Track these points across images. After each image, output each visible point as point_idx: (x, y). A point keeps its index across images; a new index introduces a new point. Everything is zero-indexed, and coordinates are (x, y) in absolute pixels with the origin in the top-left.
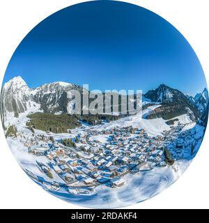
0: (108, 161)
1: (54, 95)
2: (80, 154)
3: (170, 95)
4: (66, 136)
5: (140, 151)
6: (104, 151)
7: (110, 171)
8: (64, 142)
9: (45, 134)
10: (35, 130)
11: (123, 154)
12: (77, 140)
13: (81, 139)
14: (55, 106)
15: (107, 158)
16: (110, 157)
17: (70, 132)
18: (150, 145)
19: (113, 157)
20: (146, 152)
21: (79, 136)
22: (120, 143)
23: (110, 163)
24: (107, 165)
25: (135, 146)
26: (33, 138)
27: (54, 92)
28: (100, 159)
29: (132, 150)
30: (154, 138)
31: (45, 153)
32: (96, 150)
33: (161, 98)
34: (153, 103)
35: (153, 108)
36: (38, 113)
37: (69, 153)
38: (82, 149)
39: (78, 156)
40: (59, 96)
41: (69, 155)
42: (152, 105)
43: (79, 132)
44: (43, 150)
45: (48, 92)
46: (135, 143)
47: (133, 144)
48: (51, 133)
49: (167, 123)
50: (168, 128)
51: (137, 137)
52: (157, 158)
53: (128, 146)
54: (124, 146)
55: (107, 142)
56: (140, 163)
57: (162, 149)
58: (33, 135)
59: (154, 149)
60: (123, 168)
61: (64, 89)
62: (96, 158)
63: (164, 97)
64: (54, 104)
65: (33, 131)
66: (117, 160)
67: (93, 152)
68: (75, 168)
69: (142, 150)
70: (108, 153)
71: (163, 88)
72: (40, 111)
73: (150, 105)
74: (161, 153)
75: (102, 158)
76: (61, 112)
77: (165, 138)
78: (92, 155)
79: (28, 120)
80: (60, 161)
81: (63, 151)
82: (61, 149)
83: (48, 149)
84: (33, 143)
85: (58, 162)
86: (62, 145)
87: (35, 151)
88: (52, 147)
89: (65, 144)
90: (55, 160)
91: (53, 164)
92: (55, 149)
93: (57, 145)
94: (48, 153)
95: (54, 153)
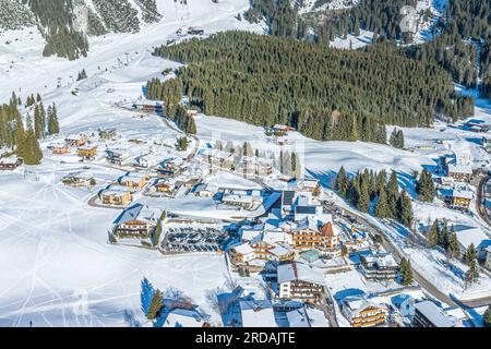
2: (424, 261)
4: (369, 157)
8: (352, 189)
9: (256, 137)
10: (199, 119)
12: (423, 187)
13: (448, 182)
17: (398, 141)
21: (442, 166)
26: (178, 158)
31: (229, 237)
36: (235, 35)
37: (365, 244)
38: (443, 239)
39: (404, 273)
41: (359, 259)
43: (450, 147)
44: (221, 216)
48: (294, 135)
58: (182, 144)
65: (186, 125)
72: (244, 26)
76: (367, 35)
79: (159, 67)
80: (296, 284)
81: (336, 230)
82: (326, 218)
83: (250, 216)
84: (171, 182)
85: (285, 290)
86: (340, 202)
87: (167, 226)
88: (277, 205)
89: (352, 196)
90: (271, 279)
91: (249, 298)
92: (290, 218)
93: (310, 201)
94: (248, 235)
95: (279, 238)
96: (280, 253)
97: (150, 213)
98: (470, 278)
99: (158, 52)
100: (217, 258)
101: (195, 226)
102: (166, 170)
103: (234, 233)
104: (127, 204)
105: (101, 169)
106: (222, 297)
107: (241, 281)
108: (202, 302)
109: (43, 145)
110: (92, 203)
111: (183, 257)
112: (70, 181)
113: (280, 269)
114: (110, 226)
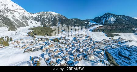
0: (73, 49)
1: (49, 18)
2: (61, 45)
4: (55, 37)
5: (88, 47)
6: (71, 44)
7: (73, 56)
8: (54, 40)
9: (43, 37)
10: (36, 36)
11: (80, 46)
12: (60, 39)
13: (62, 38)
14: (50, 24)
15: (73, 48)
16: (74, 47)
18: (94, 45)
19: (75, 47)
20: (92, 48)
22: (78, 41)
23: (74, 51)
24: (73, 52)
25: (86, 44)
26: (34, 41)
27: (49, 17)
28: (69, 48)
29: (84, 45)
30: (96, 42)
32: (68, 43)
33: (103, 21)
34: (97, 24)
35: (97, 26)
36: (39, 27)
38: (62, 43)
39: (60, 47)
40: (52, 19)
41: (56, 46)
42: (96, 25)
44: (40, 46)
45: (46, 17)
46: (86, 42)
47: (84, 42)
48: (47, 36)
49: (107, 35)
50: (108, 39)
51: (87, 39)
52: (100, 55)
53: (82, 43)
54: (80, 43)
55: (73, 40)
56: (89, 54)
57: (103, 50)
58: (34, 39)
59: (97, 48)
60: (80, 55)
61: (54, 16)
62: (68, 48)
63: (106, 21)
64: (50, 23)
65: (34, 37)
66: (77, 50)
67: (67, 45)
68: (57, 54)
69: (89, 47)
70: (73, 45)
72: (40, 26)
73: (95, 25)
74: (103, 53)
75: (71, 47)
76: (53, 26)
77: (105, 44)
78: (66, 46)
79: (29, 31)
80: (50, 51)
81: (53, 44)
82: (52, 44)
83: (44, 45)
84: (33, 44)
85: (49, 52)
86: (53, 42)
87: (33, 49)
88: (47, 43)
89: (54, 41)
90: (47, 51)
91: (45, 54)
92: (48, 44)
93: (50, 42)
94: (44, 47)
95: (47, 47)
96: (48, 48)
97: (30, 48)
98: (65, 46)
99: (29, 29)
100: (40, 51)
101: (37, 48)
102: (32, 42)
103: (42, 47)
104: (26, 48)
105: (21, 44)
106: (41, 55)
107: (43, 52)
108: (39, 56)
109: (9, 43)
110: (20, 49)
111: (36, 52)
112: (15, 47)
113: (48, 50)
114: (24, 51)
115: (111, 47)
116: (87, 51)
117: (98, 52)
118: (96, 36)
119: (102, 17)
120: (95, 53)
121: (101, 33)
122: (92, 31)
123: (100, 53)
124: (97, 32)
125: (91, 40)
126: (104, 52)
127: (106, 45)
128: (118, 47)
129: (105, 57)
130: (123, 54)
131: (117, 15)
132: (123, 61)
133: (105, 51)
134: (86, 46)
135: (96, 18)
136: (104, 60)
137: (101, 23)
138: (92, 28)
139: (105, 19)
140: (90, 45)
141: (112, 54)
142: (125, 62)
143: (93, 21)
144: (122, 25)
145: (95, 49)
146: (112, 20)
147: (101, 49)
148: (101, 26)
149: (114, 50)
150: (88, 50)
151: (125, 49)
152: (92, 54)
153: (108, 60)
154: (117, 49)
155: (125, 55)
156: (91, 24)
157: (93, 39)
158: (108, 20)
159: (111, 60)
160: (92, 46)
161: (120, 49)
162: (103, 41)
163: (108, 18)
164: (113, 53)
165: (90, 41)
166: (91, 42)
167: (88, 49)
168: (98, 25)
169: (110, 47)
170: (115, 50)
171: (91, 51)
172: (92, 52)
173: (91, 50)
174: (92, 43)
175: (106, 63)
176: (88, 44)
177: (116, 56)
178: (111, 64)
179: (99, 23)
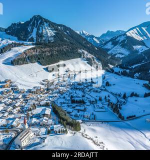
3: (49, 32)
5: (11, 113)
18: (26, 101)
30: (29, 91)
33: (34, 35)
34: (21, 42)
35: (21, 50)
42: (19, 45)
52: (45, 120)
56: (18, 133)
57: (47, 105)
59: (34, 106)
63: (40, 35)
69: (15, 111)
71: (38, 21)
73: (15, 45)
74: (48, 111)
77: (48, 89)
115: (59, 92)
116: (12, 127)
117: (38, 116)
118: (25, 77)
119: (27, 23)
120: (34, 120)
121: (36, 67)
122: (13, 62)
123: (44, 115)
124: (25, 66)
125: (15, 90)
126: (50, 110)
127: (51, 92)
128: (68, 89)
129: (53, 120)
130: (76, 99)
131: (54, 24)
132: (79, 110)
133: (52, 105)
134: (6, 114)
135: (14, 25)
136: (55, 126)
137: (30, 40)
138: (10, 55)
139: (35, 30)
140: (14, 107)
141: (63, 105)
142: (80, 110)
143: (9, 34)
144: (65, 45)
145: (30, 110)
146: (49, 35)
147: (43, 106)
148: (32, 49)
149: (64, 98)
150: (14, 124)
151: (77, 89)
152: (27, 126)
153: (60, 123)
154: (68, 93)
155: (78, 99)
156: (4, 42)
157: (20, 87)
158: (42, 33)
159: (64, 120)
160: (22, 107)
161: (71, 91)
162: (43, 84)
163: (41, 27)
164: (64, 103)
165: (12, 95)
166: (17, 95)
167: (14, 119)
168: (23, 44)
169: (57, 93)
170: (66, 96)
171: (22, 122)
172: (25, 123)
173: (20, 118)
174: (20, 97)
175: (57, 130)
176: (10, 104)
177: (68, 106)
178: (65, 127)
179: (25, 40)
